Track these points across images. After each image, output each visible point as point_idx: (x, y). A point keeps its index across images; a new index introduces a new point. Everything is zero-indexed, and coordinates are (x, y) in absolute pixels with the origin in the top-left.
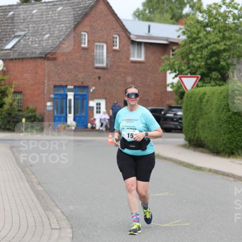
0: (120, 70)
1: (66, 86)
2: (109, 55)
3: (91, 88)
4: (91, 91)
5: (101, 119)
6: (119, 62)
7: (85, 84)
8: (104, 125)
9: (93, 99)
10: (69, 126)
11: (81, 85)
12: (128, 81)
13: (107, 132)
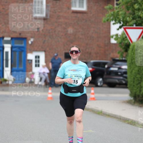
0: (60, 20)
1: (3, 38)
2: (48, 5)
3: (30, 40)
4: (30, 42)
5: (40, 73)
6: (59, 12)
7: (23, 36)
8: (43, 80)
9: (31, 52)
10: (6, 80)
11: (19, 36)
12: (69, 32)
13: (46, 87)
